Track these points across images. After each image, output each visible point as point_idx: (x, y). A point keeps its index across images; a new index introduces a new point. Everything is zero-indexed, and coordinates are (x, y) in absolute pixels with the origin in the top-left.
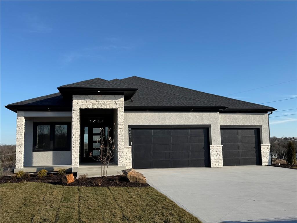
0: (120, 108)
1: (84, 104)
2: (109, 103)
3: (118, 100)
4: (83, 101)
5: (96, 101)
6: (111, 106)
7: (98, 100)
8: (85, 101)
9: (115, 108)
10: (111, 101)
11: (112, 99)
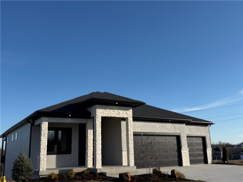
0: (130, 118)
1: (105, 113)
2: (122, 113)
3: (128, 111)
4: (104, 110)
5: (113, 111)
6: (124, 116)
7: (114, 110)
8: (105, 110)
9: (126, 117)
10: (123, 111)
11: (124, 110)
